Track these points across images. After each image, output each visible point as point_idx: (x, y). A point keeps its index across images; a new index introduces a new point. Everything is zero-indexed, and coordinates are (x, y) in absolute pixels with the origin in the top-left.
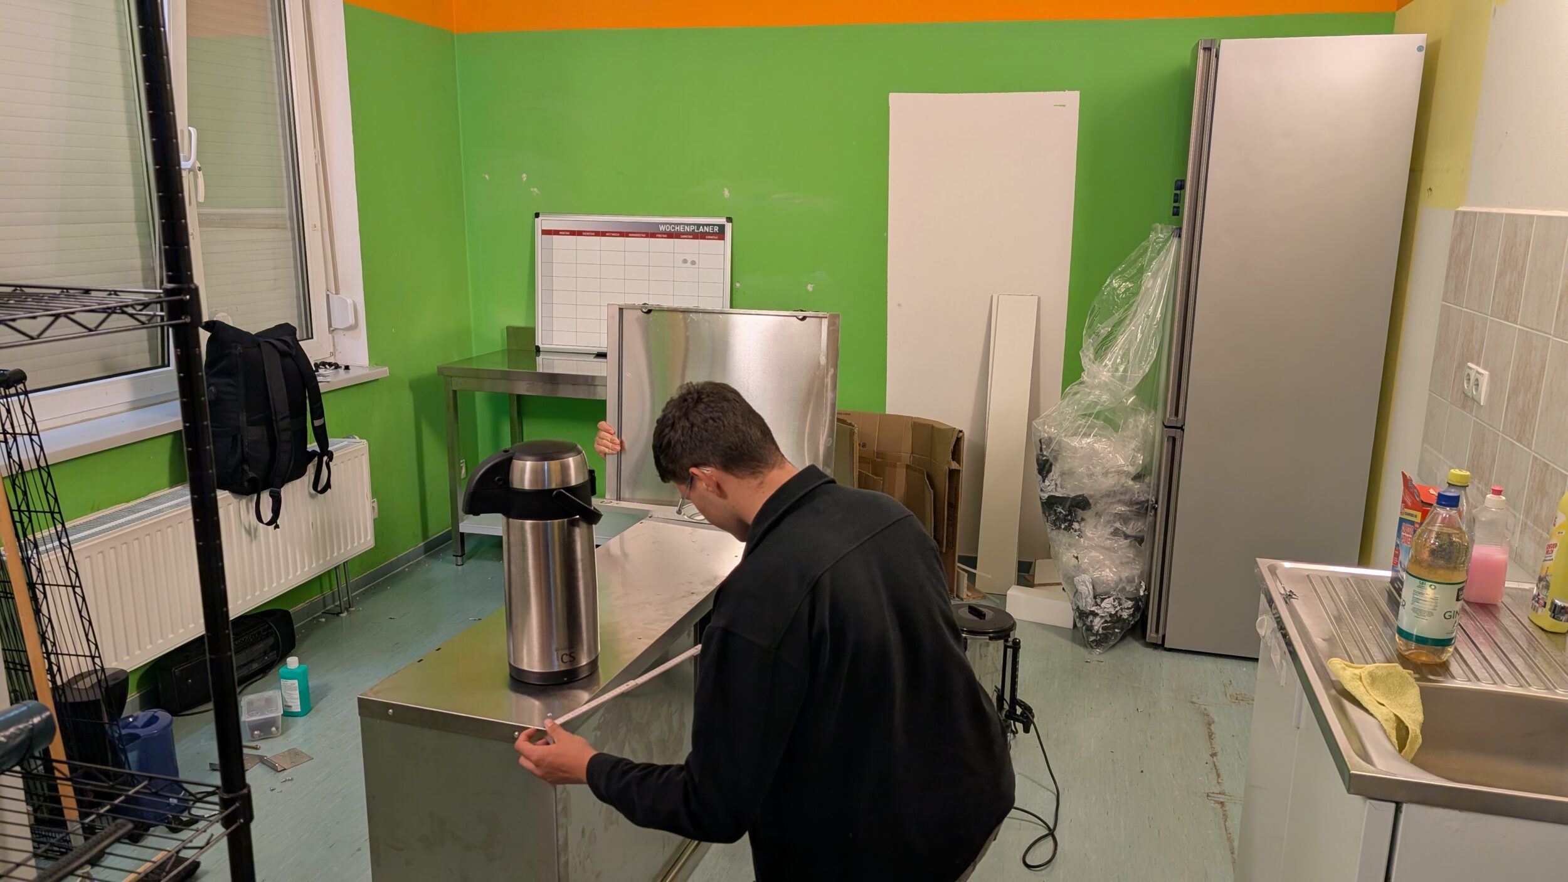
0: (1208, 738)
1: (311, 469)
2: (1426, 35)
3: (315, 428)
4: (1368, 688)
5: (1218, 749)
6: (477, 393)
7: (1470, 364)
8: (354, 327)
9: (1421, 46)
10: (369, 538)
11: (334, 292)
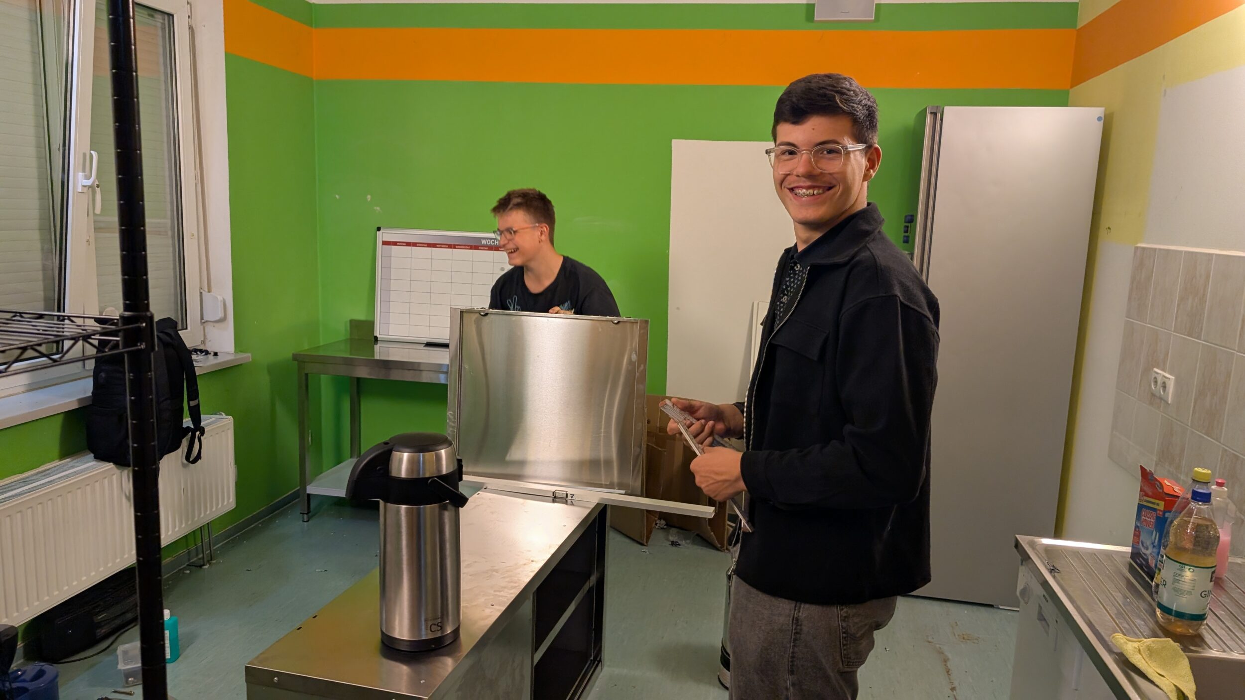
0: (946, 674)
1: (185, 443)
2: (1104, 108)
3: (191, 409)
4: (1147, 660)
5: (956, 684)
6: (323, 376)
7: (1155, 369)
8: (223, 320)
9: (1100, 117)
10: (231, 500)
11: (208, 290)
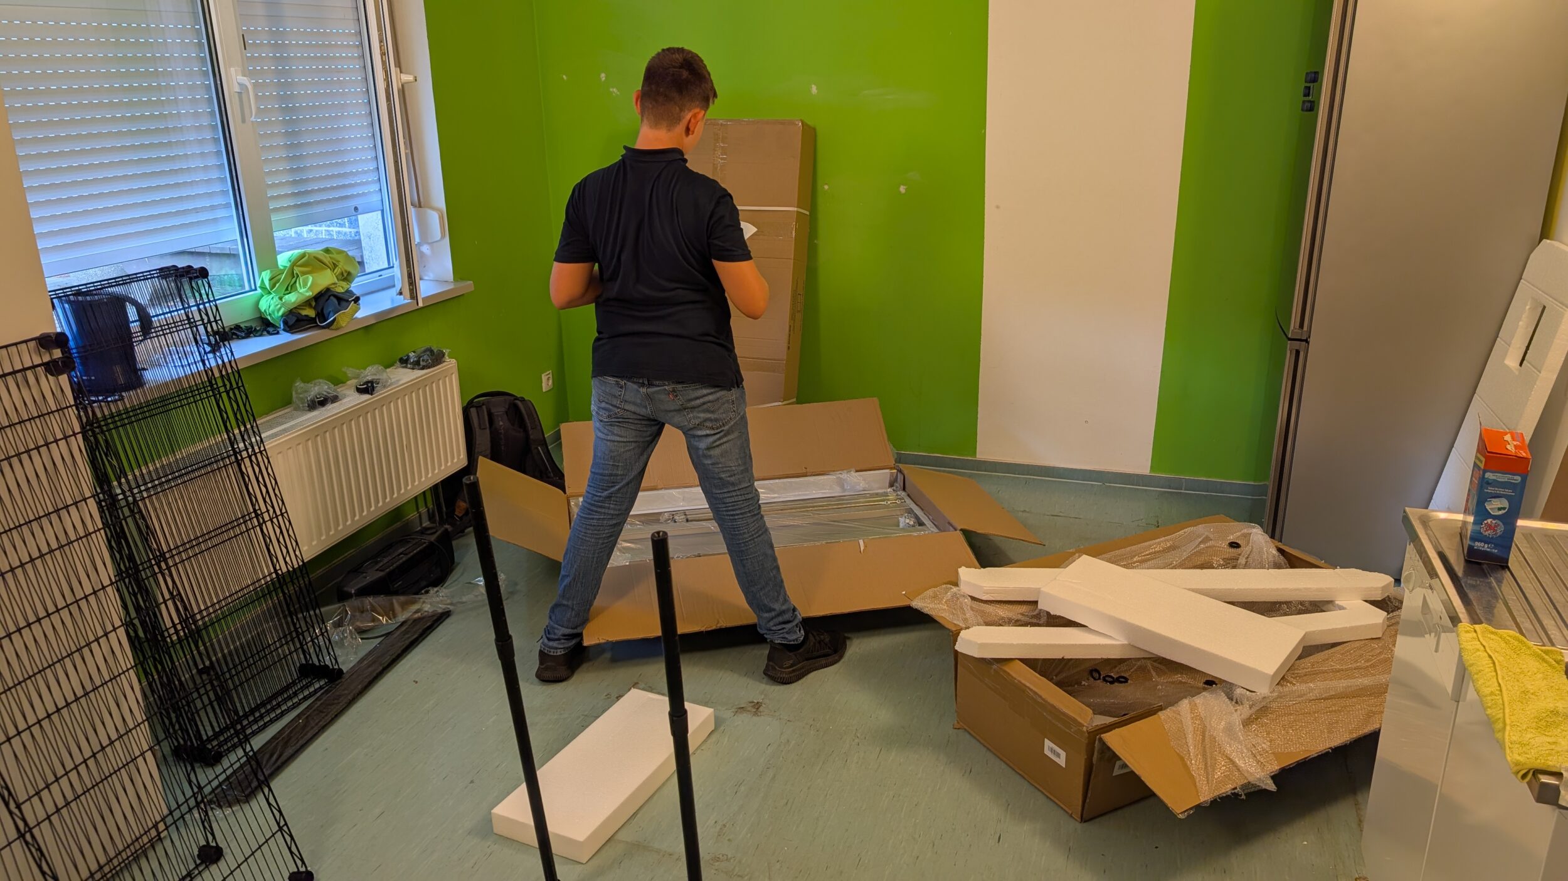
8: (439, 241)
10: (462, 456)
11: (419, 205)
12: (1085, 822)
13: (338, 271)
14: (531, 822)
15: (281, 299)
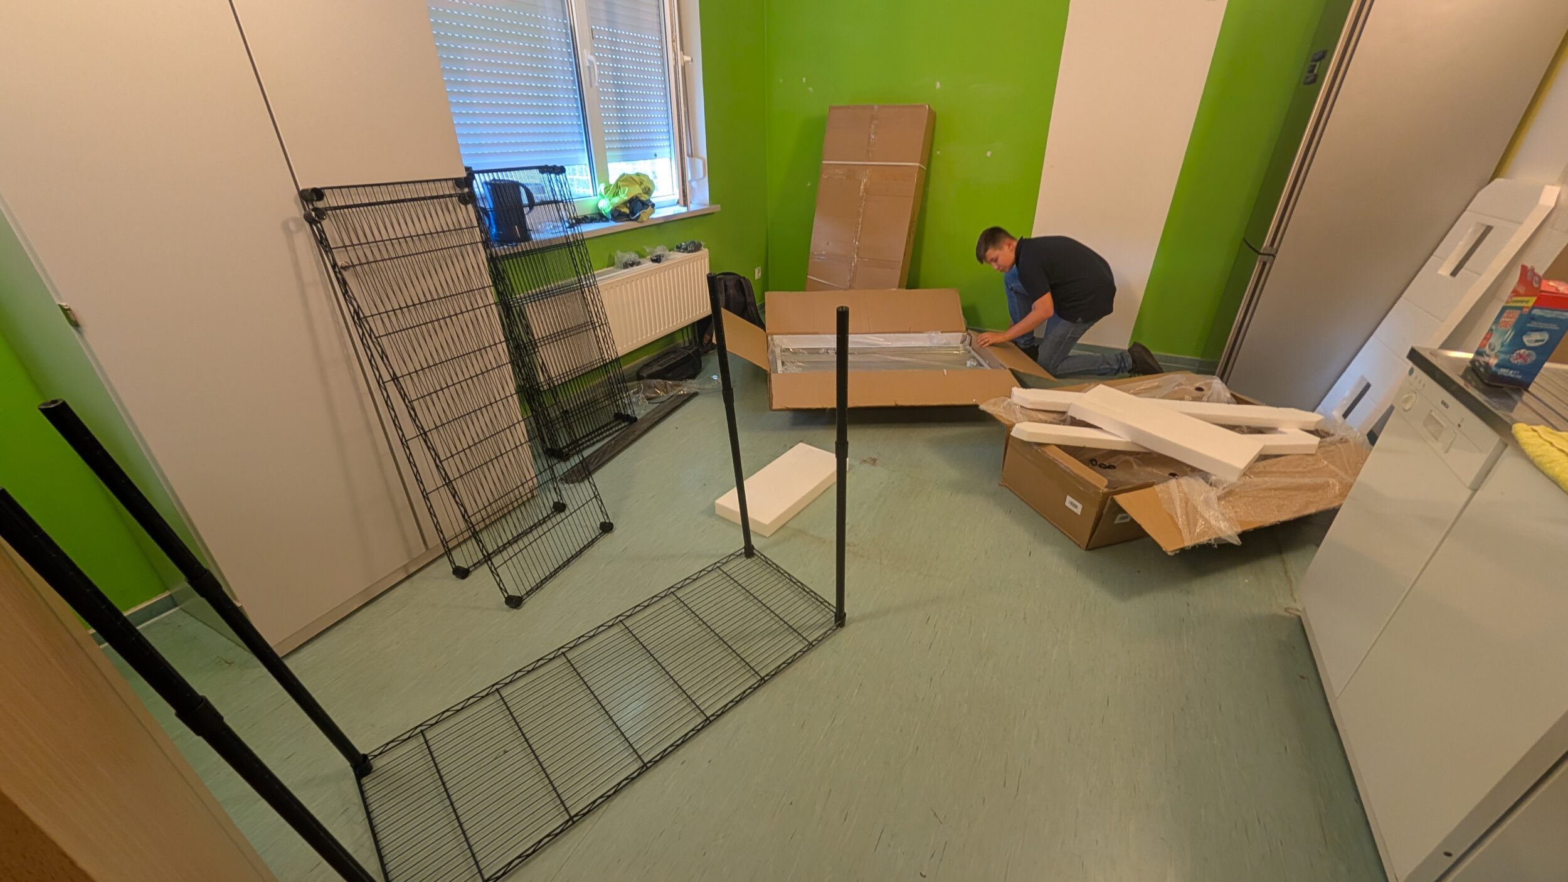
8: (702, 179)
11: (691, 156)
12: (1090, 550)
13: (643, 186)
14: (738, 510)
15: (610, 200)
